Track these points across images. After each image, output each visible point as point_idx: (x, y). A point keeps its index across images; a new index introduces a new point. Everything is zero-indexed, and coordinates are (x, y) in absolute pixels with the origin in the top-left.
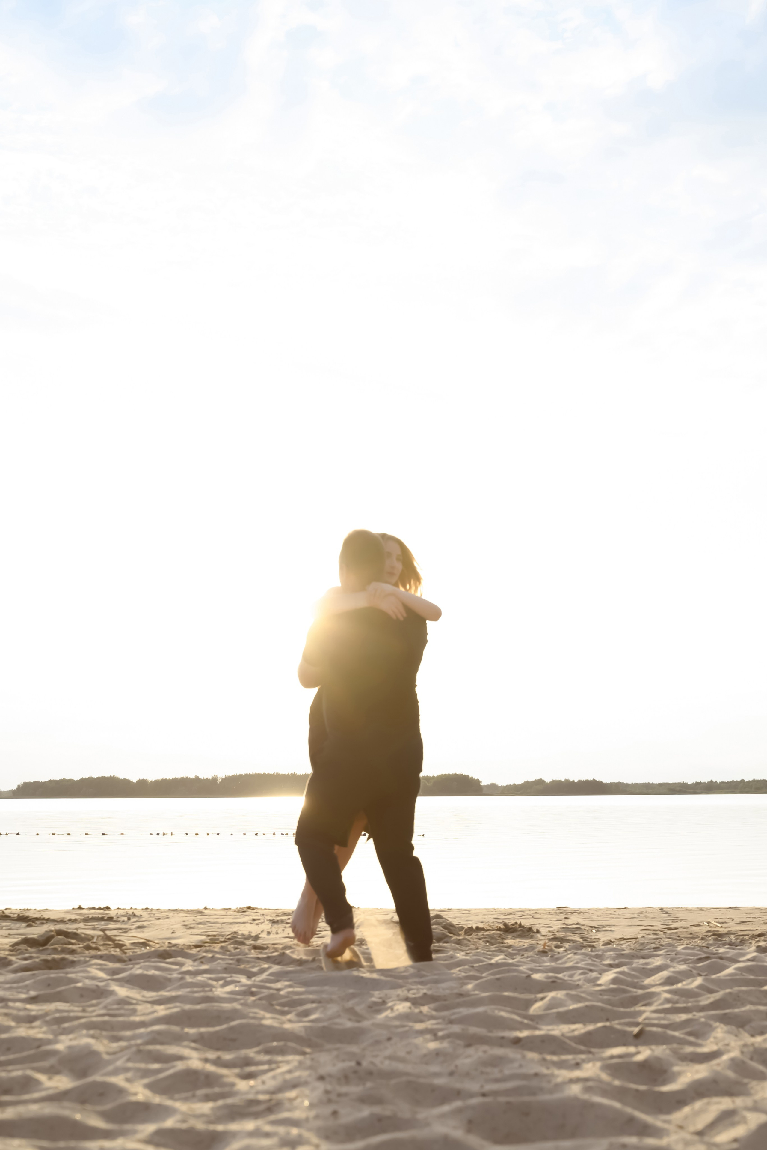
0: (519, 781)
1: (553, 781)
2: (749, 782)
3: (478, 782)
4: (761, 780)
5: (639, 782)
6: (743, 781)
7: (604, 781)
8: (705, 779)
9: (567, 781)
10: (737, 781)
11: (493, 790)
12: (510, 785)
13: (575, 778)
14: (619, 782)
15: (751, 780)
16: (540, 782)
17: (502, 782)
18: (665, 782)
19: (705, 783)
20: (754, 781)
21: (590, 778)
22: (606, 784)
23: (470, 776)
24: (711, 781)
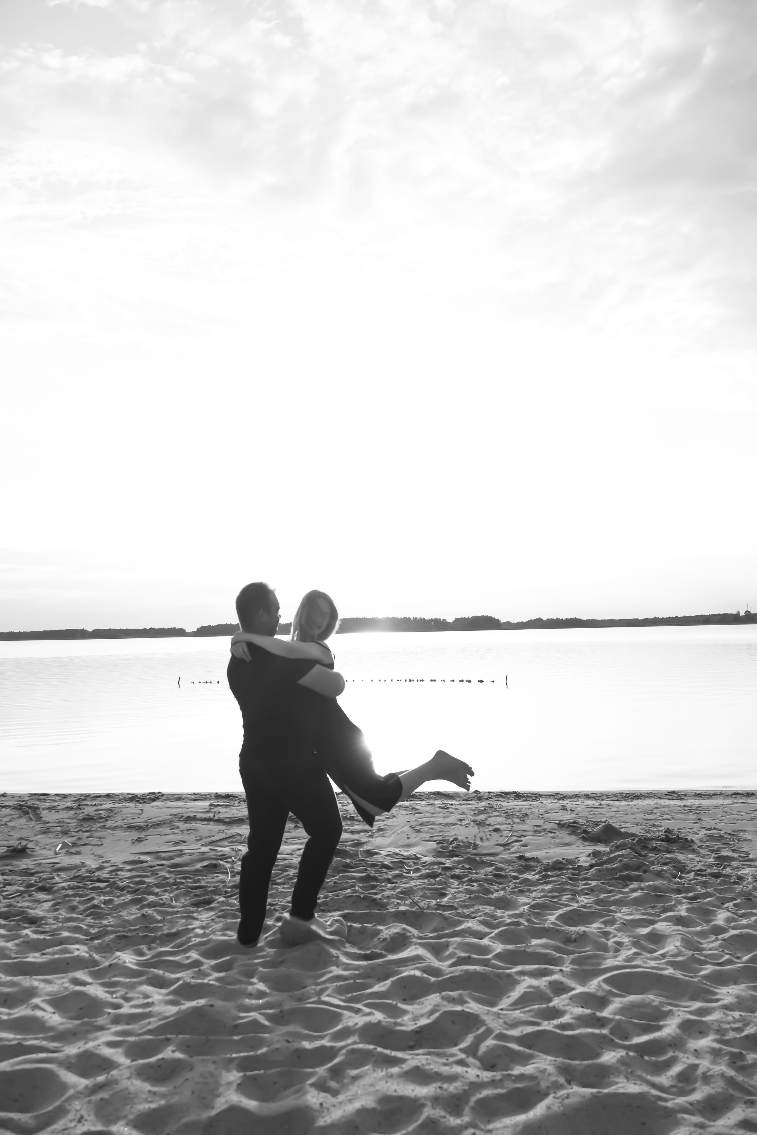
0: (525, 620)
1: (548, 619)
2: (681, 617)
3: (498, 620)
4: (689, 617)
5: (606, 619)
6: (677, 617)
7: (582, 619)
8: (651, 616)
9: (557, 619)
10: (673, 617)
11: (509, 626)
12: (520, 622)
13: (563, 617)
14: (593, 619)
15: (682, 616)
16: (540, 620)
17: (513, 621)
18: (624, 618)
19: (651, 619)
20: (685, 617)
21: (573, 617)
22: (584, 621)
23: (493, 617)
24: (655, 618)
